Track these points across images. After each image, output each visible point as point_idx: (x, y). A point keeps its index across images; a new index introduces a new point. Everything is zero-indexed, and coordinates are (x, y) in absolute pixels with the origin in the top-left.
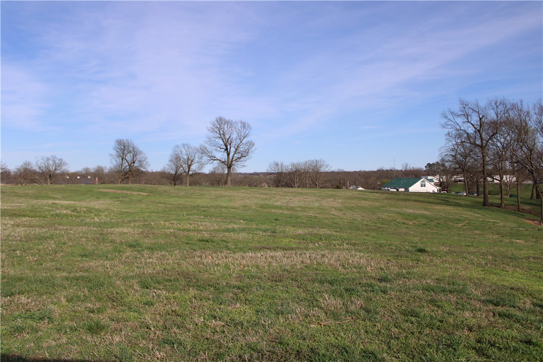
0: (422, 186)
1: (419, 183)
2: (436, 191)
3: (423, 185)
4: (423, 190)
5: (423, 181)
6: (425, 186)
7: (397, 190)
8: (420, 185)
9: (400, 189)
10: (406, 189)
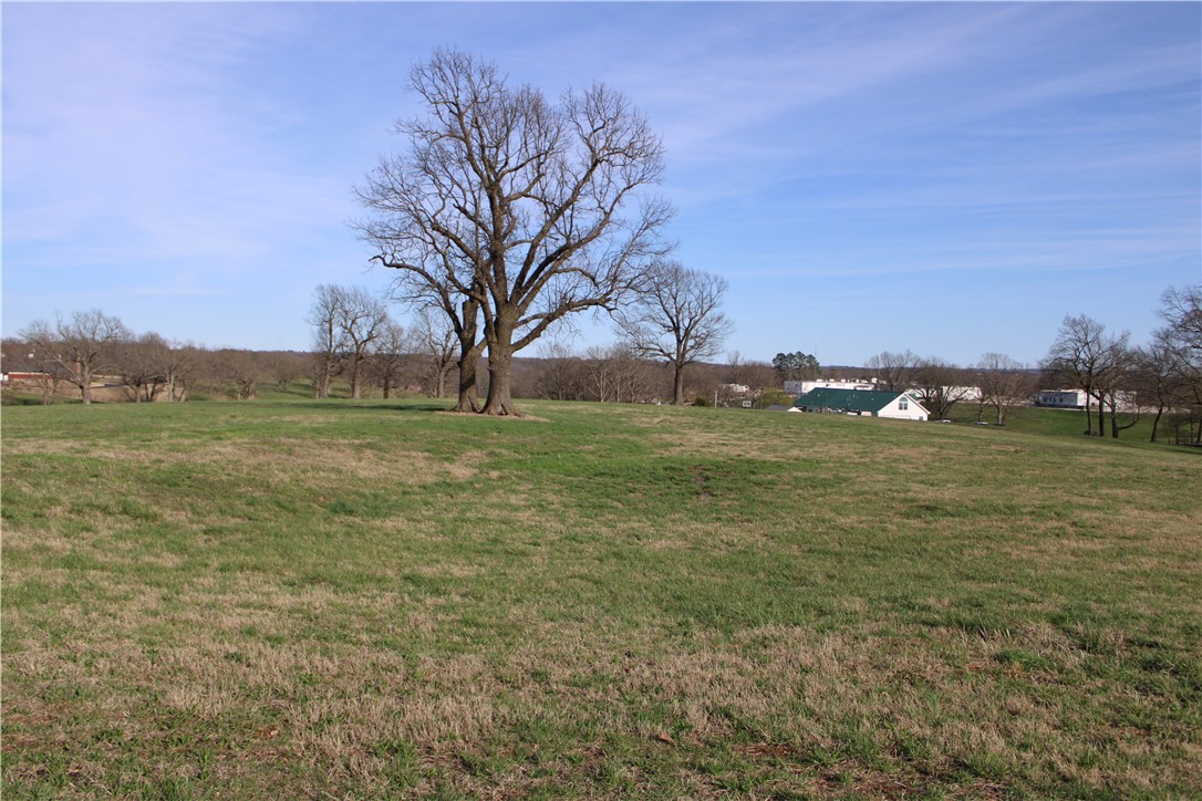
0: (901, 408)
1: (896, 402)
2: (925, 419)
3: (903, 407)
4: (902, 415)
5: (903, 399)
6: (906, 408)
7: (859, 413)
8: (898, 407)
9: (863, 413)
10: (875, 413)
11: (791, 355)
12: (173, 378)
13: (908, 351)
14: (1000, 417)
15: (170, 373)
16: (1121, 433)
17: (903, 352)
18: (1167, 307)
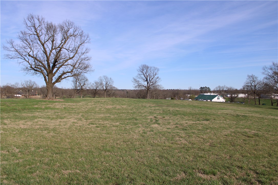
4: (218, 101)
5: (218, 97)
6: (219, 99)
7: (207, 101)
8: (217, 99)
9: (208, 100)
10: (211, 100)
11: (204, 87)
12: (55, 95)
13: (225, 85)
14: (249, 101)
15: (54, 94)
16: (273, 104)
17: (223, 86)
18: (264, 71)
